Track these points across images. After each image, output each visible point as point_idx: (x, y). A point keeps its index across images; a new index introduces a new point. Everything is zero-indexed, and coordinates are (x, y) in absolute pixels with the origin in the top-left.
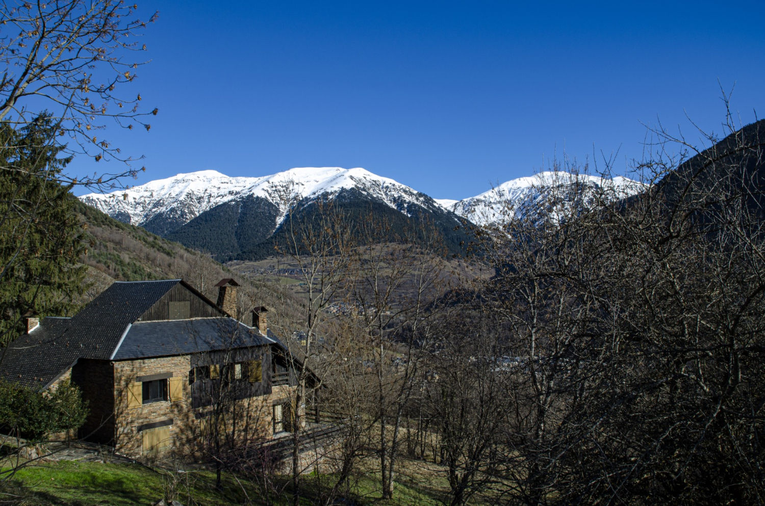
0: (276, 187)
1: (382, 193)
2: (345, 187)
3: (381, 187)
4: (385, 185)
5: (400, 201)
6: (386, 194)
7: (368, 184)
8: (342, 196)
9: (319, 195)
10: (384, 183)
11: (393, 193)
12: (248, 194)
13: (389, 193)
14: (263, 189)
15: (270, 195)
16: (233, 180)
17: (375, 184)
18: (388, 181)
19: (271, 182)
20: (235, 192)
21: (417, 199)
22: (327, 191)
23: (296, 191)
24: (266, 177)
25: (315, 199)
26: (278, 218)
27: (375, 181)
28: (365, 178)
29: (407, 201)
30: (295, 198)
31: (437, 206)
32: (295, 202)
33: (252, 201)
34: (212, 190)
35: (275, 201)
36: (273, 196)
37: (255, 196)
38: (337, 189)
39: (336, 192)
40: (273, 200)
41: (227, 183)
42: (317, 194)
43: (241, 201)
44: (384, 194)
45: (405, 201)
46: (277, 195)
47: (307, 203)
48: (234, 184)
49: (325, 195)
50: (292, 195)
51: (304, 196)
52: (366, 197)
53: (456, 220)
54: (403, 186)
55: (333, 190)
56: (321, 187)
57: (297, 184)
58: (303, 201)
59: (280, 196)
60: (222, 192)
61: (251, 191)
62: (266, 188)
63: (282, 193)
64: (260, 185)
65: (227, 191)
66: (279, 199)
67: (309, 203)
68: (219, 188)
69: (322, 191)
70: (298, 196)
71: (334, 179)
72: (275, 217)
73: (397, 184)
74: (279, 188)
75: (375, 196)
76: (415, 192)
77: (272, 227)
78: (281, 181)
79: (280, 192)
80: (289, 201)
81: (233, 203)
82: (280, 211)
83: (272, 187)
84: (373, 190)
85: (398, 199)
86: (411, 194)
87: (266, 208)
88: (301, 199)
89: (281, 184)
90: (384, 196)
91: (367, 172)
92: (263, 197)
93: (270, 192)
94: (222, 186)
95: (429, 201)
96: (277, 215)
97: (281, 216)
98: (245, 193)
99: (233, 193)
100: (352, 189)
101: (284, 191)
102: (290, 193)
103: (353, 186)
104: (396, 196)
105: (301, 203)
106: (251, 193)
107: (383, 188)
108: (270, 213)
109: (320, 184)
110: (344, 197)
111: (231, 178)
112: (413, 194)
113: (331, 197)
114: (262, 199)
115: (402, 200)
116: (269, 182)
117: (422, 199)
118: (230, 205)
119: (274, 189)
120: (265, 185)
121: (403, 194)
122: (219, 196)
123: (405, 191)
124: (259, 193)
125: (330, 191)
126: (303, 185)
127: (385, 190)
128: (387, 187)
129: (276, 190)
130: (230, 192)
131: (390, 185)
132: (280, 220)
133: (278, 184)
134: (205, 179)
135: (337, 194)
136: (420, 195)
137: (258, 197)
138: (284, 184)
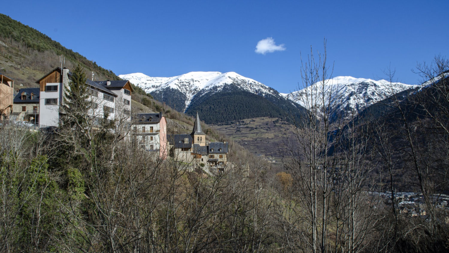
0: (183, 83)
1: (248, 87)
2: (227, 83)
3: (247, 84)
4: (250, 82)
5: (260, 92)
6: (251, 88)
7: (239, 82)
8: (226, 89)
9: (211, 88)
10: (249, 81)
11: (255, 87)
12: (166, 87)
13: (252, 87)
14: (175, 84)
15: (180, 88)
16: (154, 79)
17: (244, 82)
18: (251, 81)
19: (179, 80)
20: (156, 86)
21: (269, 91)
22: (216, 85)
23: (195, 85)
24: (176, 77)
25: (209, 90)
26: (186, 102)
27: (243, 80)
28: (237, 78)
29: (264, 92)
30: (195, 90)
31: (281, 95)
32: (196, 92)
33: (170, 91)
34: (141, 84)
35: (183, 92)
36: (182, 88)
37: (171, 88)
38: (222, 84)
39: (221, 86)
40: (182, 91)
41: (151, 81)
42: (210, 87)
43: (163, 91)
44: (249, 88)
45: (263, 92)
46: (184, 88)
47: (204, 92)
48: (155, 82)
49: (215, 88)
50: (193, 88)
51: (201, 89)
52: (240, 89)
53: (293, 104)
54: (260, 83)
55: (220, 85)
56: (211, 83)
57: (196, 81)
58: (201, 91)
59: (186, 88)
60: (148, 86)
61: (168, 85)
62: (177, 84)
63: (187, 87)
64: (173, 81)
65: (151, 86)
66: (185, 90)
67: (205, 93)
68: (146, 83)
69: (213, 86)
70: (196, 88)
71: (218, 79)
72: (184, 101)
73: (257, 82)
74: (185, 83)
75: (245, 89)
76: (267, 87)
77: (183, 107)
78: (186, 79)
79: (185, 86)
80: (191, 92)
81: (158, 92)
82: (187, 97)
83: (181, 83)
84: (243, 85)
85: (259, 91)
86: (266, 88)
87: (179, 95)
88: (199, 90)
89: (186, 81)
90: (249, 89)
91: (238, 75)
92: (176, 89)
93: (180, 85)
94: (148, 82)
95: (276, 92)
96: (185, 100)
97: (188, 100)
98: (164, 86)
99: (155, 86)
100: (231, 84)
101: (188, 85)
102: (192, 86)
103: (232, 83)
104: (257, 89)
105: (200, 93)
106: (168, 86)
107: (248, 84)
108: (181, 98)
109: (209, 82)
110: (227, 89)
111: (152, 78)
112: (267, 88)
113: (219, 89)
114: (176, 90)
115: (261, 92)
116: (178, 80)
117: (272, 91)
118: (156, 93)
119: (182, 84)
120: (176, 82)
121: (261, 88)
122: (146, 88)
123: (262, 86)
124: (173, 86)
125: (218, 86)
126: (199, 82)
127: (250, 85)
128: (251, 84)
129: (183, 85)
130: (153, 86)
131: (252, 83)
132: (188, 103)
133: (184, 81)
134: (136, 78)
135: (222, 87)
136: (270, 89)
137: (173, 89)
138: (188, 81)
